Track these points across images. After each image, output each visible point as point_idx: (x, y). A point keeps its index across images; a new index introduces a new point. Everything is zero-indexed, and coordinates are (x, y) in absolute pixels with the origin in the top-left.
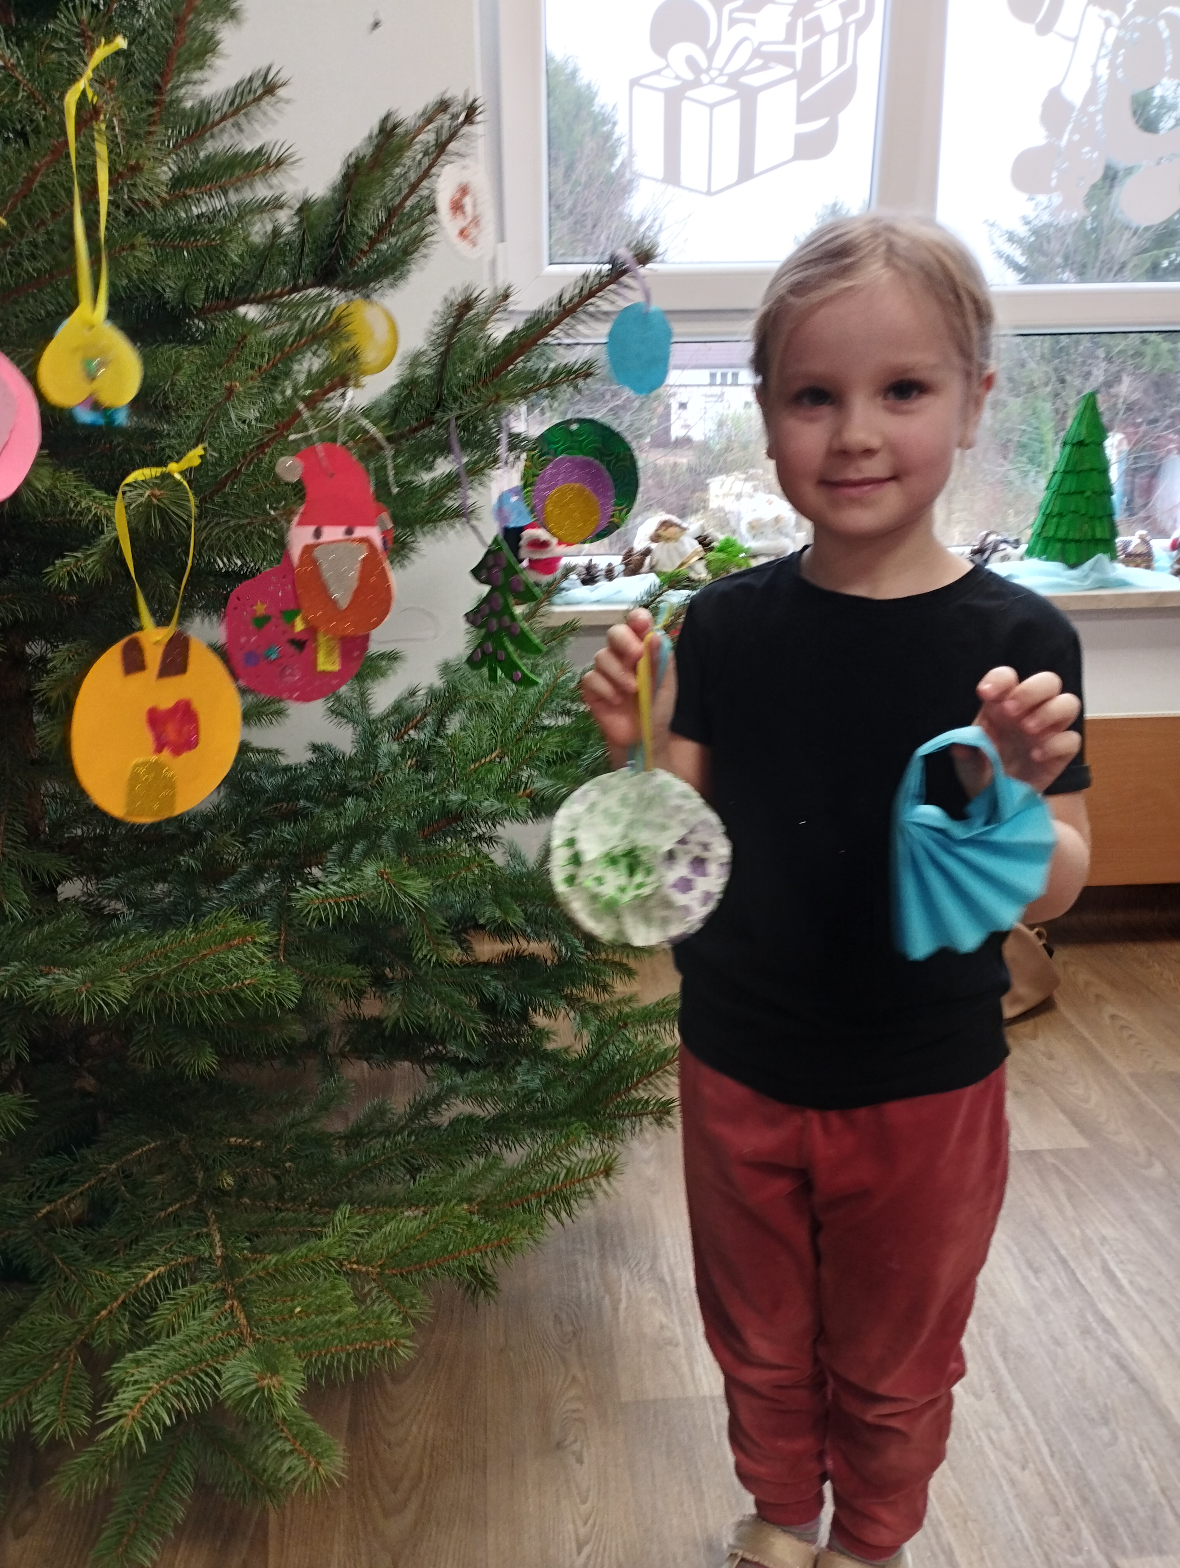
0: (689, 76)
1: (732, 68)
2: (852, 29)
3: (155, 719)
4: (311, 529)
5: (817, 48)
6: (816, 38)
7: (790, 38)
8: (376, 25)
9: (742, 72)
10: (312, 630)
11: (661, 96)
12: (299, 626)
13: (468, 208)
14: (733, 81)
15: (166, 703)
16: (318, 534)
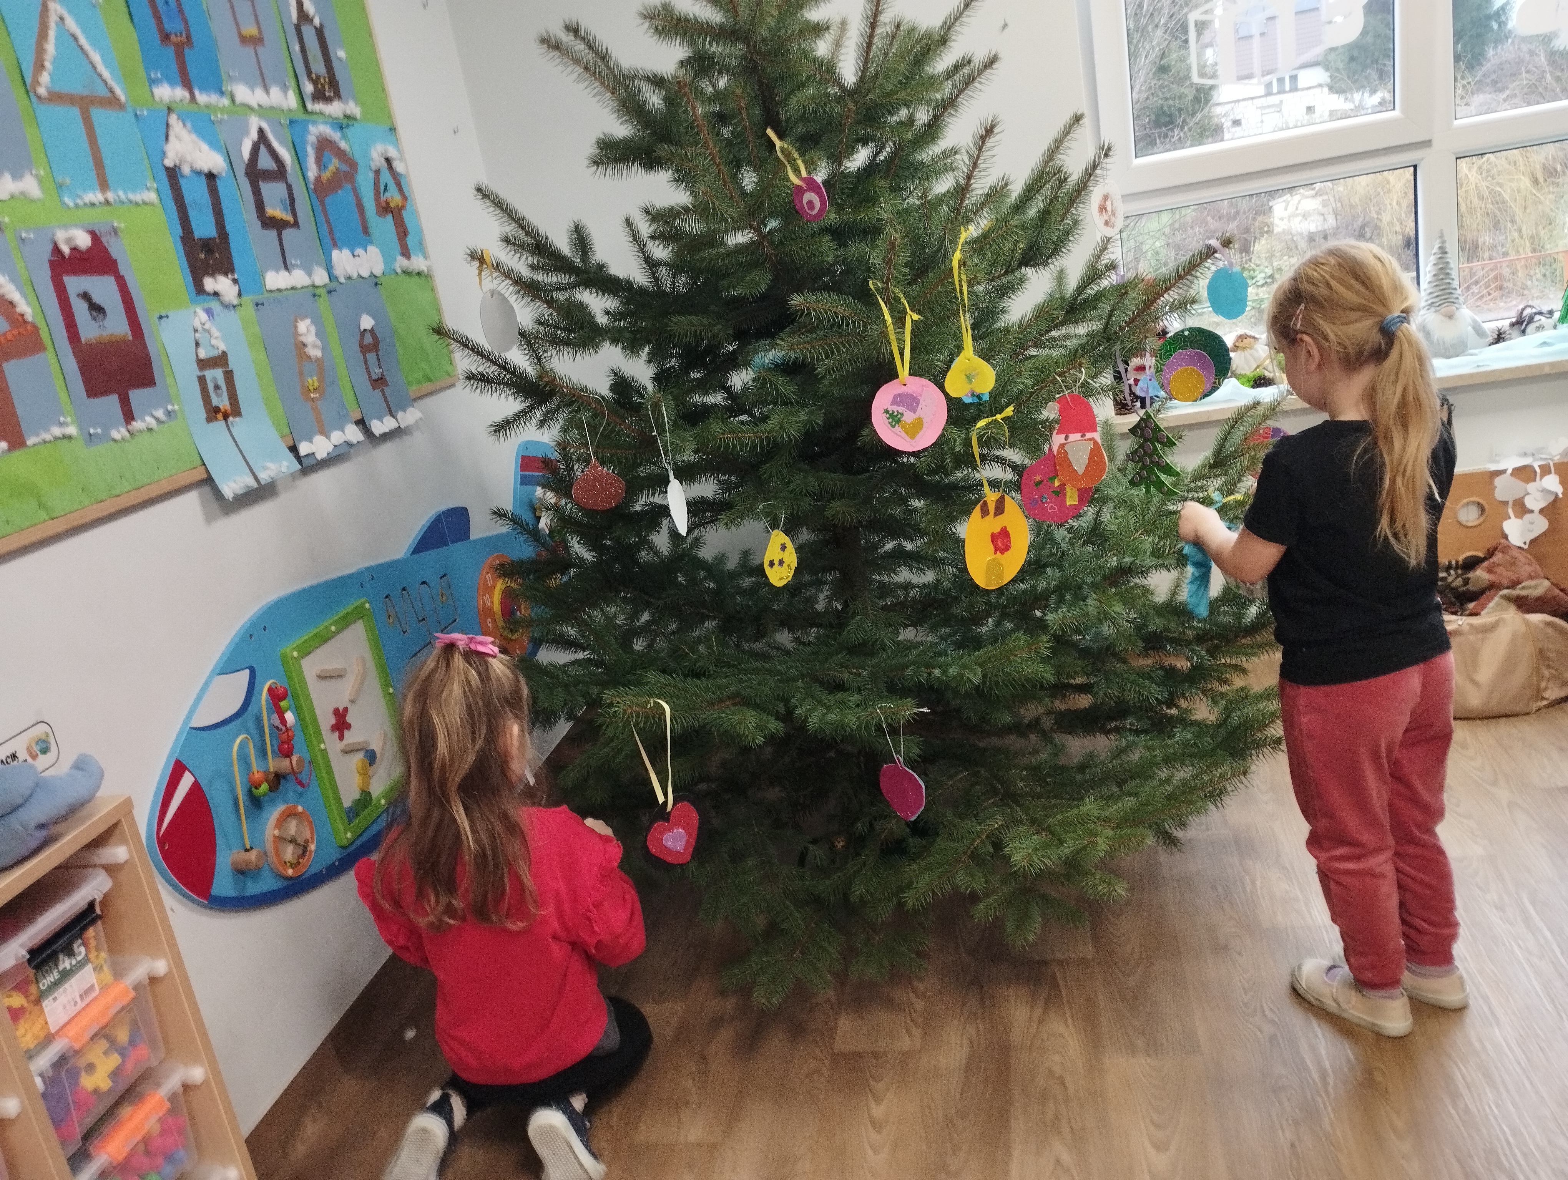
3: (994, 538)
4: (1064, 436)
8: (1006, 25)
10: (1062, 486)
12: (1057, 483)
13: (1109, 208)
15: (997, 530)
16: (1066, 438)
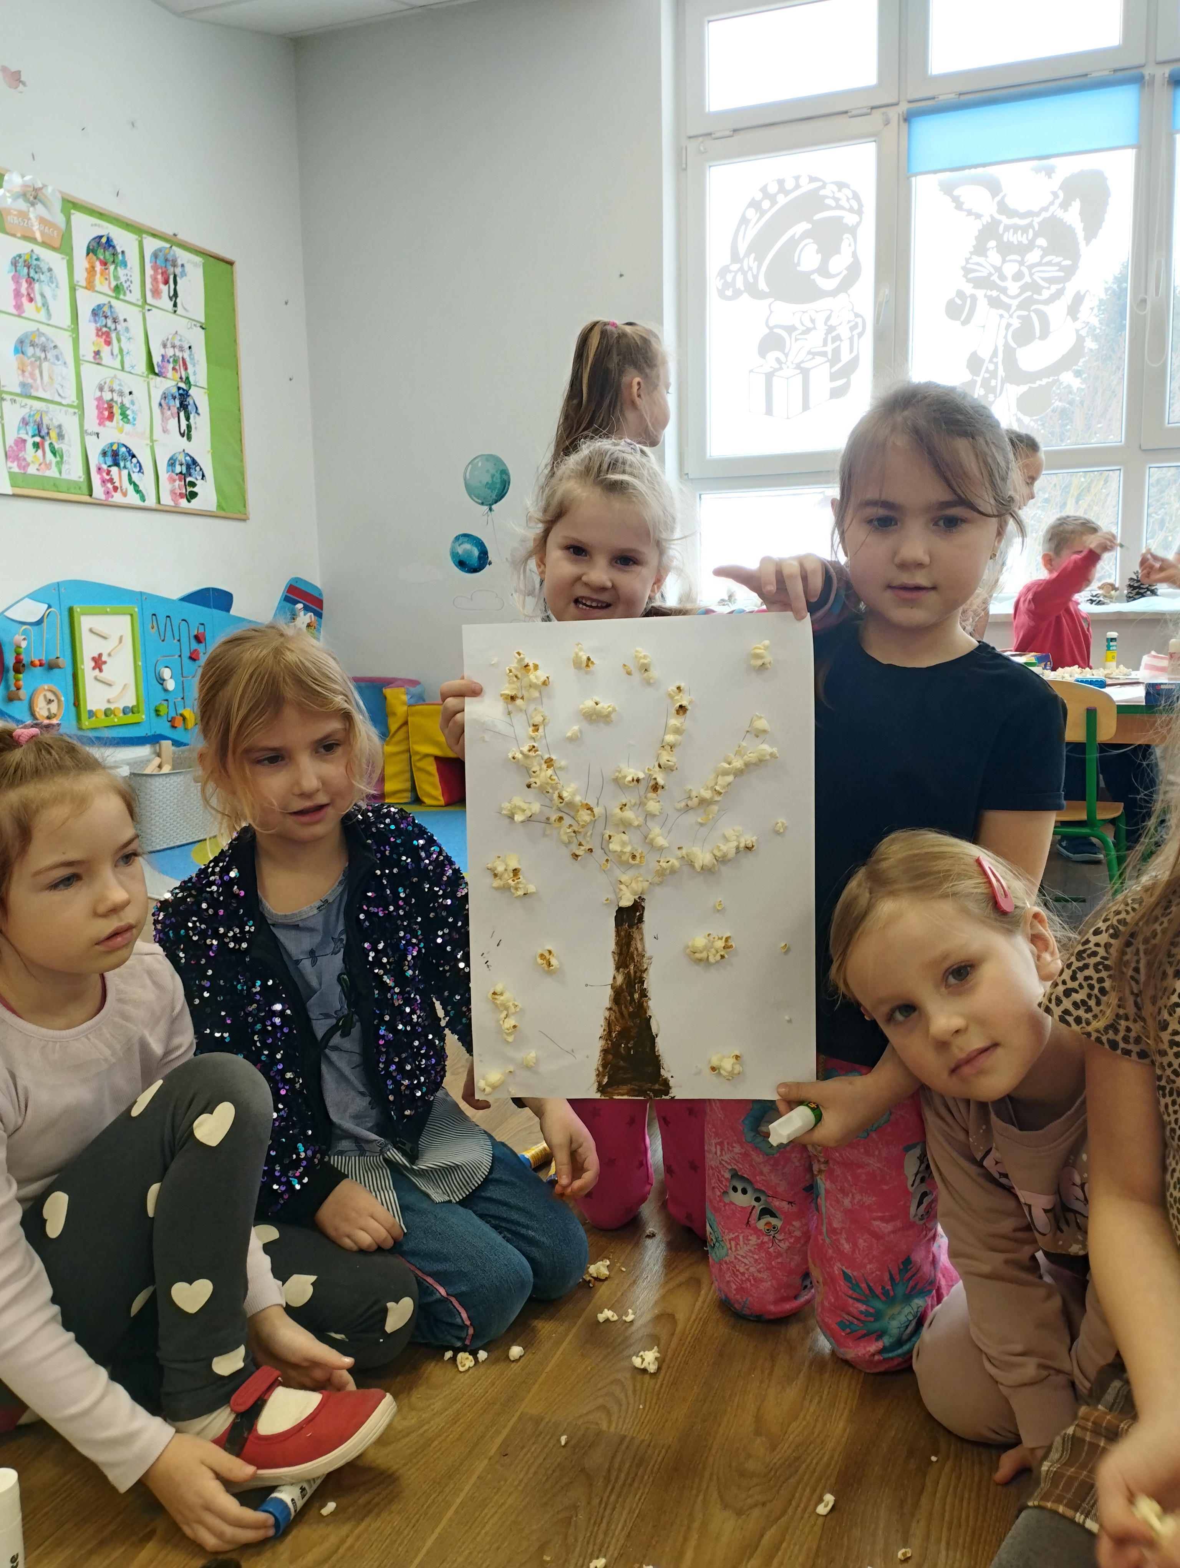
0: (777, 366)
1: (797, 361)
2: (856, 338)
5: (838, 347)
6: (838, 343)
7: (825, 344)
9: (803, 362)
11: (764, 376)
14: (798, 366)
